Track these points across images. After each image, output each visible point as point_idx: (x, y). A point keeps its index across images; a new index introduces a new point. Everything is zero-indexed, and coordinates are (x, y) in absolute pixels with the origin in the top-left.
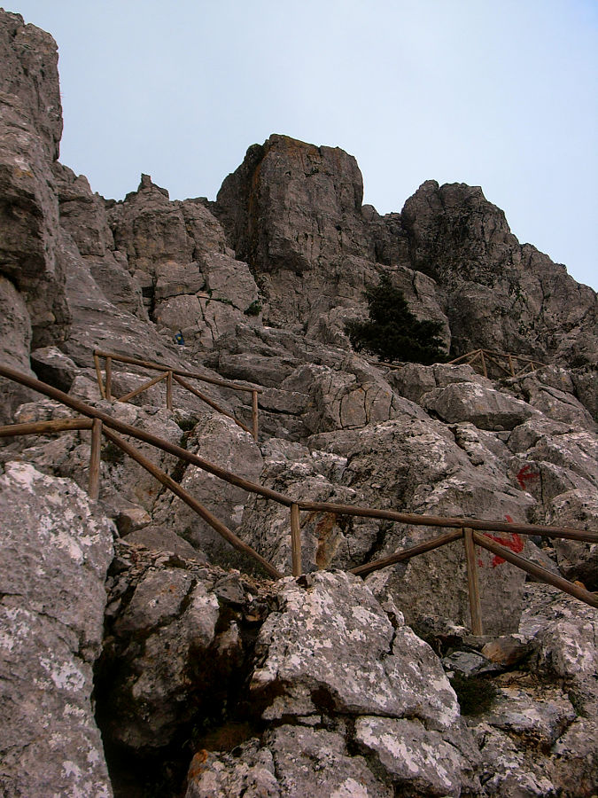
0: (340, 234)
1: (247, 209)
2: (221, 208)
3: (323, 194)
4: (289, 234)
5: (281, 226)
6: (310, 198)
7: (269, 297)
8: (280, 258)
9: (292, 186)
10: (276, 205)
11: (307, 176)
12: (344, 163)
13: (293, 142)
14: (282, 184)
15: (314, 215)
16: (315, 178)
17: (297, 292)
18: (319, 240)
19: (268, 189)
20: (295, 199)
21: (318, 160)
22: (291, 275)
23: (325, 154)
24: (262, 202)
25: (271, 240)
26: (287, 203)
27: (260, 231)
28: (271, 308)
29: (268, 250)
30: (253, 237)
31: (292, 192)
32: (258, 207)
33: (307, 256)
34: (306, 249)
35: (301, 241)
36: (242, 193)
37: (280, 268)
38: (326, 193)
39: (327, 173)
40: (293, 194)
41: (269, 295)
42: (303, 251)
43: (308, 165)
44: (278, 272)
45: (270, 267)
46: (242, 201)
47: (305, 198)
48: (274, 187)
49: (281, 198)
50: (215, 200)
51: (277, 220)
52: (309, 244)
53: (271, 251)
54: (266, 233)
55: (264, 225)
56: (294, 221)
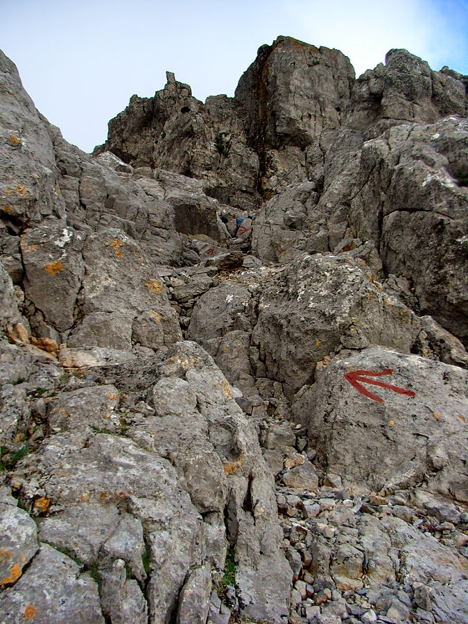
0: (340, 114)
1: (258, 99)
2: (238, 102)
3: (324, 81)
4: (294, 114)
5: (287, 106)
6: (312, 83)
7: (277, 170)
8: (287, 135)
9: (296, 74)
10: (282, 90)
11: (309, 66)
12: (339, 60)
13: (297, 42)
14: (288, 73)
15: (316, 98)
16: (316, 68)
17: (302, 166)
18: (321, 119)
19: (275, 77)
20: (299, 85)
21: (318, 55)
22: (297, 150)
23: (324, 52)
24: (270, 89)
25: (278, 119)
26: (292, 88)
27: (269, 113)
28: (278, 180)
29: (275, 129)
30: (263, 120)
31: (296, 79)
32: (266, 92)
33: (311, 133)
34: (310, 127)
35: (305, 120)
36: (254, 87)
37: (287, 144)
38: (326, 79)
39: (326, 65)
40: (297, 80)
41: (277, 168)
42: (307, 129)
43: (310, 58)
44: (284, 148)
45: (278, 144)
46: (255, 93)
47: (308, 84)
48: (280, 76)
49: (287, 84)
50: (233, 96)
51: (283, 102)
52: (312, 122)
53: (279, 130)
54: (273, 114)
55: (272, 108)
56: (299, 102)
